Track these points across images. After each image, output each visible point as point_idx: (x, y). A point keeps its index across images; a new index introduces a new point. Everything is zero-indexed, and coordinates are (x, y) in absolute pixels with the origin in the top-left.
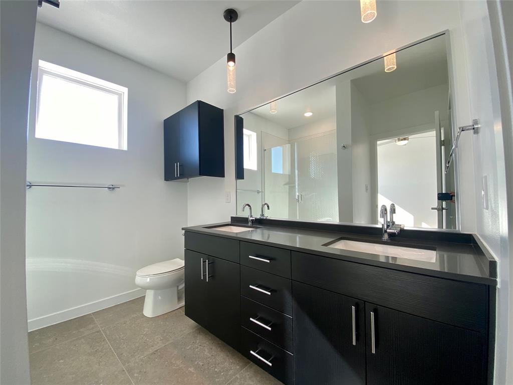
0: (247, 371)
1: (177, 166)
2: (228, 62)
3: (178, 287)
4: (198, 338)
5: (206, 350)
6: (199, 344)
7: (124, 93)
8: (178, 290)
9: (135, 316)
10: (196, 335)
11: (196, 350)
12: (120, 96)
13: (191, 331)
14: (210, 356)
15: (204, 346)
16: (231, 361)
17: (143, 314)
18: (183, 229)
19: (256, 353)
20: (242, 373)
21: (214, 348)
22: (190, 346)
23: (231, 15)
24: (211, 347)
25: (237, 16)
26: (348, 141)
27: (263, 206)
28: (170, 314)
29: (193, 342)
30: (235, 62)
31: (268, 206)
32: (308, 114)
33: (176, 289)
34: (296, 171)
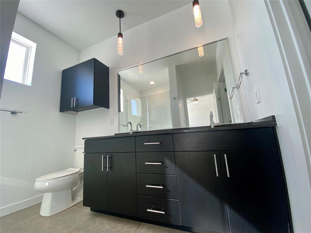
0: (143, 229)
1: (73, 100)
2: (118, 37)
3: (72, 189)
4: (97, 220)
5: (106, 225)
6: (99, 223)
7: (32, 47)
8: (72, 192)
9: (32, 218)
10: (94, 219)
11: (98, 227)
12: (28, 49)
13: (89, 217)
14: (111, 228)
15: (104, 224)
16: (129, 226)
17: (41, 215)
18: (83, 139)
19: (152, 210)
20: (139, 231)
21: (112, 223)
22: (92, 226)
23: (120, 14)
24: (110, 223)
25: (124, 16)
26: (176, 96)
27: (137, 125)
28: (65, 211)
29: (93, 224)
30: (122, 38)
31: (140, 126)
32: (152, 83)
33: (70, 191)
34: (148, 113)
